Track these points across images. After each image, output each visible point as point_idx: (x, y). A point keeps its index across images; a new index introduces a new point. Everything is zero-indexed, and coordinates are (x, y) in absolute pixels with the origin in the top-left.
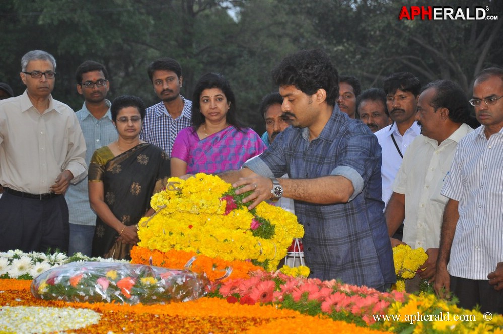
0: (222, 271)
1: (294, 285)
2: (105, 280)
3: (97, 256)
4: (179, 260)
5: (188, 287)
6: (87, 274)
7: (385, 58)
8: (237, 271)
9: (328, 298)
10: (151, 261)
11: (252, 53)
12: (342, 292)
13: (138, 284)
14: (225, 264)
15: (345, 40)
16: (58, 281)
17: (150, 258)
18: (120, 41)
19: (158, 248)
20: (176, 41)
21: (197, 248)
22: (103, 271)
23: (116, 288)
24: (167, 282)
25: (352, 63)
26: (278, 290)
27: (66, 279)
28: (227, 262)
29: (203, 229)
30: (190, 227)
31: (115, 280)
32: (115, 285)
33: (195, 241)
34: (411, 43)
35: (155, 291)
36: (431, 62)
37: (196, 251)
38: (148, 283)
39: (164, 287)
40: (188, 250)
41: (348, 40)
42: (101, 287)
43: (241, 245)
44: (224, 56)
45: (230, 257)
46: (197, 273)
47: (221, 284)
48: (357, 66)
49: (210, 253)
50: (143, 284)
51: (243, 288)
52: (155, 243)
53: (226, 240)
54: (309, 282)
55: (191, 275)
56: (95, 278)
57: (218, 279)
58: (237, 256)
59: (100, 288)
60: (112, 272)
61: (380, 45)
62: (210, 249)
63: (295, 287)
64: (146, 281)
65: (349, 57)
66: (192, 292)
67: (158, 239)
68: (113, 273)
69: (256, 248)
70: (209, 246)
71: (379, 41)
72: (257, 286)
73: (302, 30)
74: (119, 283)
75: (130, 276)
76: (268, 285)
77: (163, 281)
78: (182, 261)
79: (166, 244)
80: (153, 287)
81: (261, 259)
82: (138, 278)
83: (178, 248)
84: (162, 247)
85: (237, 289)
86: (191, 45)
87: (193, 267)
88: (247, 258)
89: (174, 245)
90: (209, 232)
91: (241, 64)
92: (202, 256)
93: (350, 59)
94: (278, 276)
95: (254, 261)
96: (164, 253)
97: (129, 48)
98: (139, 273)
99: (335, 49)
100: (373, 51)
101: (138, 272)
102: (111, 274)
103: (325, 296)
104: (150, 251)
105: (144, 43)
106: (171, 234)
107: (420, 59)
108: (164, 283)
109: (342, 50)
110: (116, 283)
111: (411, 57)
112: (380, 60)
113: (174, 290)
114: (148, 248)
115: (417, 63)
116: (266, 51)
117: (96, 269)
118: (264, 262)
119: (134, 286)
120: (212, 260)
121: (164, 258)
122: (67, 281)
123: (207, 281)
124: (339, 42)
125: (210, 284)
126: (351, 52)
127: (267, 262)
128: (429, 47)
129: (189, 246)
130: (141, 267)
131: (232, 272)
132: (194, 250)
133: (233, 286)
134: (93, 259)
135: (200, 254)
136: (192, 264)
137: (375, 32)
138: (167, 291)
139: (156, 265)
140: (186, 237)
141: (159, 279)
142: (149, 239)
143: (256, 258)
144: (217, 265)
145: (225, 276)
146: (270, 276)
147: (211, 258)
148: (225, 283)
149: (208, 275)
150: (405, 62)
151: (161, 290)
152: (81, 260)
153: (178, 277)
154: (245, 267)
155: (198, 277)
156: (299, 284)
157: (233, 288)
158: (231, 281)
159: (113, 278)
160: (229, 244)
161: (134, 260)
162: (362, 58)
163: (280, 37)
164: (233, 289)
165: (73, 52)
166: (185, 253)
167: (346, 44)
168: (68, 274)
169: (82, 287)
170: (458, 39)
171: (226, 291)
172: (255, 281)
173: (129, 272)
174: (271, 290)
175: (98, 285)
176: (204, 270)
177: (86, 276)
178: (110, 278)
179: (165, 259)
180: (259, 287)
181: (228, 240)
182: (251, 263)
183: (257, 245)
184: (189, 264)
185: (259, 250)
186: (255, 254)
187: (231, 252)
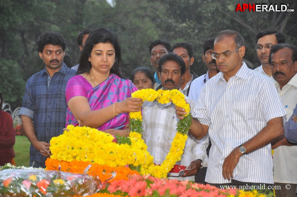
0: (110, 174)
2: (28, 181)
4: (79, 167)
5: (86, 186)
6: (15, 178)
8: (119, 174)
9: (183, 193)
10: (60, 168)
12: (193, 189)
13: (51, 184)
14: (111, 170)
15: (187, 19)
17: (59, 166)
19: (64, 159)
21: (91, 158)
22: (27, 175)
23: (36, 187)
24: (71, 183)
26: (149, 188)
28: (113, 168)
29: (95, 144)
31: (35, 182)
32: (35, 185)
33: (90, 152)
35: (63, 189)
38: (59, 184)
39: (69, 186)
40: (85, 160)
41: (189, 20)
42: (25, 187)
43: (122, 156)
45: (114, 164)
46: (92, 176)
47: (109, 184)
49: (100, 161)
50: (55, 185)
51: (124, 186)
52: (62, 156)
53: (111, 152)
54: (170, 182)
55: (88, 177)
56: (21, 180)
57: (107, 180)
58: (119, 163)
60: (33, 176)
61: (212, 22)
62: (100, 159)
63: (160, 185)
64: (57, 182)
65: (191, 31)
66: (89, 189)
67: (64, 153)
69: (132, 157)
70: (100, 156)
72: (134, 185)
74: (38, 184)
75: (45, 179)
76: (141, 184)
77: (69, 182)
78: (82, 168)
79: (70, 156)
80: (62, 187)
81: (136, 165)
82: (51, 180)
83: (78, 159)
84: (67, 158)
85: (120, 188)
87: (90, 172)
88: (126, 165)
89: (76, 157)
90: (99, 146)
92: (95, 164)
93: (191, 33)
94: (148, 178)
95: (131, 166)
96: (69, 162)
97: (38, 24)
99: (181, 26)
101: (51, 176)
102: (33, 178)
103: (181, 192)
104: (59, 161)
106: (73, 148)
108: (69, 184)
109: (185, 27)
113: (76, 188)
114: (57, 159)
117: (21, 174)
118: (138, 167)
119: (49, 186)
120: (103, 167)
123: (99, 181)
125: (101, 184)
127: (139, 166)
129: (86, 158)
130: (53, 173)
131: (116, 175)
132: (90, 160)
133: (117, 185)
134: (18, 167)
135: (93, 163)
136: (89, 170)
138: (71, 189)
139: (64, 171)
140: (83, 150)
141: (66, 181)
142: (58, 153)
143: (132, 163)
144: (106, 170)
145: (112, 178)
146: (143, 178)
147: (101, 166)
148: (111, 183)
149: (99, 177)
151: (68, 188)
152: (10, 168)
153: (79, 179)
154: (125, 171)
155: (92, 179)
156: (163, 184)
158: (115, 181)
159: (34, 180)
160: (114, 155)
161: (48, 168)
164: (117, 188)
166: (83, 162)
167: (188, 23)
169: (12, 187)
171: (112, 189)
172: (132, 182)
173: (45, 176)
174: (144, 188)
175: (23, 185)
176: (97, 174)
178: (31, 180)
179: (70, 167)
181: (113, 152)
182: (129, 169)
183: (133, 155)
184: (87, 169)
185: (134, 158)
186: (132, 161)
187: (115, 160)
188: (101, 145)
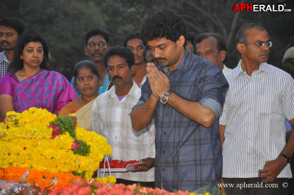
0: (50, 181)
1: (105, 189)
4: (16, 174)
8: (61, 181)
12: (141, 194)
14: (52, 176)
21: (30, 164)
24: (6, 192)
26: (93, 194)
28: (54, 174)
29: (35, 150)
30: (25, 148)
33: (29, 159)
36: (200, 19)
37: (29, 167)
40: (23, 166)
43: (64, 161)
45: (56, 170)
46: (30, 183)
47: (49, 191)
49: (40, 168)
51: (66, 193)
53: (52, 158)
55: (26, 185)
57: (47, 188)
58: (61, 169)
62: (40, 165)
63: (106, 191)
69: (76, 163)
70: (40, 162)
72: (77, 191)
76: (85, 191)
77: (4, 192)
78: (18, 175)
79: (5, 162)
81: (80, 171)
83: (15, 165)
84: (2, 165)
85: (62, 194)
87: (27, 179)
88: (69, 171)
89: (12, 163)
90: (39, 152)
92: (35, 170)
94: (93, 183)
95: (74, 173)
96: (4, 169)
106: (9, 154)
115: (190, 20)
118: (82, 173)
120: (42, 173)
121: (4, 173)
123: (38, 189)
125: (41, 192)
127: (84, 173)
128: (198, 8)
129: (24, 163)
131: (58, 182)
133: (58, 192)
135: (32, 169)
136: (26, 177)
140: (21, 156)
143: (76, 170)
144: (46, 176)
145: (52, 185)
146: (87, 183)
148: (52, 190)
149: (39, 184)
153: (16, 188)
154: (67, 177)
155: (31, 186)
156: (109, 189)
158: (56, 188)
160: (55, 160)
164: (59, 194)
166: (21, 169)
170: (219, 2)
172: (75, 187)
174: (88, 194)
176: (36, 181)
181: (54, 158)
182: (72, 175)
183: (76, 161)
184: (24, 176)
185: (78, 164)
186: (75, 167)
187: (57, 166)
188: (40, 151)
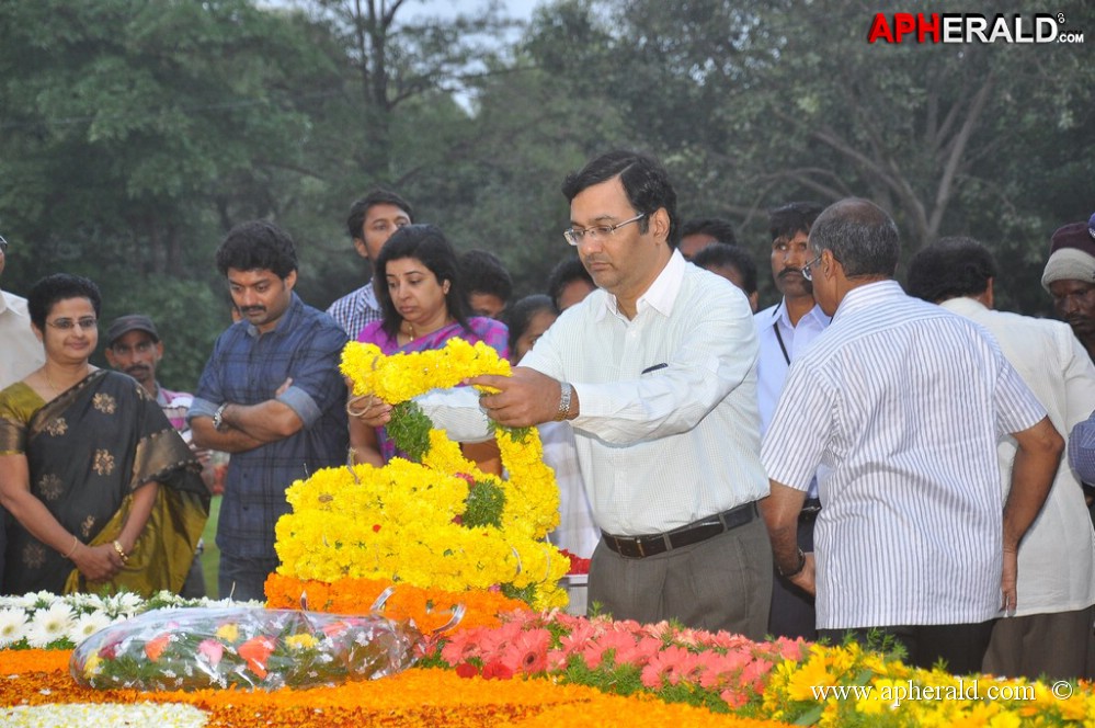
0: (446, 613)
1: (588, 636)
2: (214, 644)
3: (200, 596)
4: (358, 597)
5: (379, 650)
6: (178, 634)
7: (763, 175)
8: (473, 612)
9: (654, 659)
10: (304, 602)
11: (506, 177)
12: (680, 646)
13: (281, 649)
14: (449, 600)
15: (684, 143)
16: (121, 650)
17: (304, 595)
18: (247, 164)
19: (317, 575)
20: (356, 158)
21: (392, 569)
22: (212, 626)
23: (238, 659)
24: (335, 642)
25: (700, 186)
26: (556, 648)
27: (139, 647)
28: (454, 595)
29: (402, 531)
30: (377, 528)
31: (235, 645)
32: (235, 653)
33: (388, 555)
34: (813, 142)
35: (314, 661)
36: (854, 179)
37: (391, 577)
38: (300, 647)
39: (331, 653)
40: (375, 576)
41: (691, 142)
42: (207, 660)
43: (478, 560)
44: (453, 185)
45: (458, 584)
46: (396, 619)
47: (445, 640)
48: (711, 193)
49: (418, 579)
50: (291, 650)
51: (487, 646)
52: (310, 567)
53: (448, 552)
54: (616, 629)
55: (384, 625)
56: (194, 641)
57: (438, 631)
58: (472, 581)
59: (207, 662)
60: (227, 627)
61: (754, 149)
62: (418, 572)
63: (588, 639)
64: (295, 642)
65: (696, 175)
66: (388, 659)
67: (314, 558)
68: (230, 630)
69: (508, 561)
70: (418, 563)
71: (751, 142)
72: (515, 641)
73: (600, 128)
74: (241, 649)
75: (263, 633)
76: (536, 639)
77: (329, 642)
78: (366, 599)
79: (331, 566)
80: (309, 654)
81: (520, 583)
82: (279, 637)
83: (354, 573)
84: (323, 573)
85: (476, 650)
86: (385, 166)
87: (388, 609)
88: (491, 585)
89: (348, 568)
90: (413, 535)
91: (485, 198)
92: (404, 586)
93: (697, 179)
94: (556, 620)
95: (506, 589)
96: (330, 584)
97: (265, 177)
98: (281, 627)
99: (667, 161)
100: (740, 162)
101: (279, 625)
102: (227, 632)
103: (648, 655)
104: (302, 581)
105: (292, 167)
106: (339, 545)
107: (832, 173)
108: (331, 646)
109: (680, 164)
110: (236, 649)
111: (816, 170)
112: (756, 177)
113: (351, 658)
114: (297, 576)
115: (826, 181)
116: (532, 170)
117: (195, 622)
118: (526, 589)
119: (273, 653)
120: (425, 593)
121: (329, 594)
122: (139, 650)
123: (417, 635)
124: (675, 148)
125: (423, 642)
126: (699, 165)
127: (531, 587)
128: (847, 150)
129: (376, 569)
130: (285, 616)
131: (465, 615)
132: (388, 575)
133: (467, 643)
134: (191, 602)
135: (399, 583)
136: (385, 603)
137: (742, 125)
138: (337, 661)
139: (315, 609)
140: (368, 549)
141: (322, 638)
142: (297, 558)
143: (509, 580)
144: (434, 602)
145: (452, 624)
146: (540, 620)
147: (420, 590)
148: (452, 638)
149: (417, 622)
150: (804, 180)
151: (327, 658)
152: (169, 606)
153: (360, 632)
154: (489, 603)
155: (397, 628)
156: (597, 634)
157: (471, 647)
158: (463, 632)
159: (230, 641)
160: (455, 558)
161: (271, 602)
162: (721, 176)
163: (559, 141)
164: (469, 649)
165: (156, 190)
166: (370, 583)
167: (687, 151)
168: (142, 637)
169: (169, 660)
170: (903, 132)
171: (454, 655)
172: (510, 631)
173: (262, 627)
174: (543, 649)
175: (202, 655)
176: (410, 615)
177: (177, 639)
178: (224, 640)
179: (332, 597)
180: (519, 643)
181: (453, 550)
182: (501, 596)
183: (510, 556)
184: (380, 601)
185: (515, 565)
186: (507, 573)
187: (459, 573)
188: (417, 533)
